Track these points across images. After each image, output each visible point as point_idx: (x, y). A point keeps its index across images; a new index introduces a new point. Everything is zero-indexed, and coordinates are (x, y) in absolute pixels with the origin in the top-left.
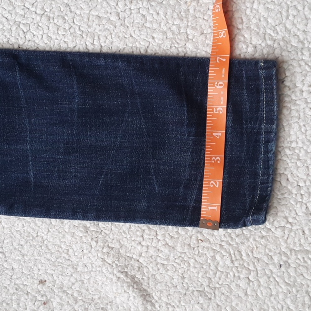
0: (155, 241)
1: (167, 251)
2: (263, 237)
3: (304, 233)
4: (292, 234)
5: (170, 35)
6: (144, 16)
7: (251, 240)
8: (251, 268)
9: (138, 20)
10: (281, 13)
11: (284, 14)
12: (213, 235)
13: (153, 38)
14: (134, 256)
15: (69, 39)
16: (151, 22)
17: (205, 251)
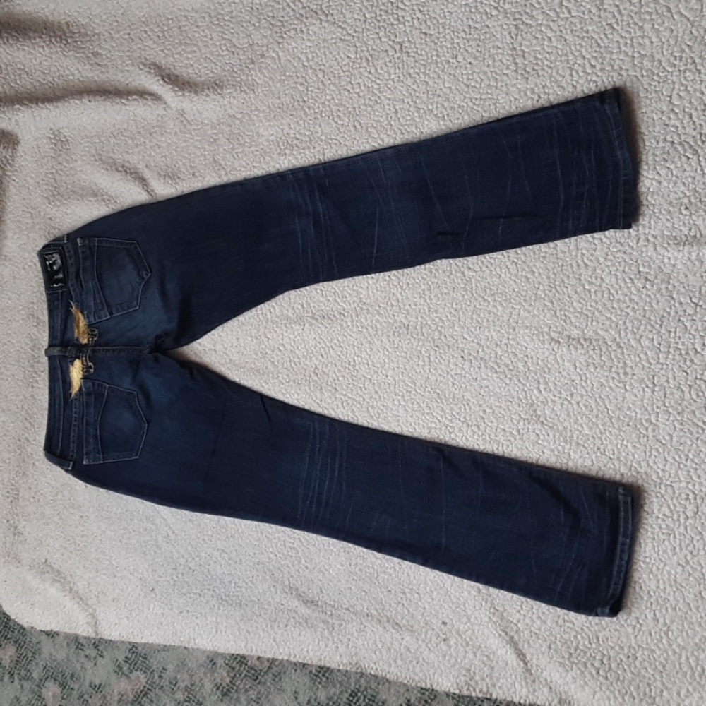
1: (539, 623)
2: (616, 630)
3: (651, 634)
4: (641, 633)
5: (556, 453)
6: (537, 435)
8: (605, 652)
9: (533, 437)
10: (645, 452)
11: (648, 453)
13: (543, 453)
14: (514, 621)
15: (481, 442)
16: (543, 440)
17: (569, 630)
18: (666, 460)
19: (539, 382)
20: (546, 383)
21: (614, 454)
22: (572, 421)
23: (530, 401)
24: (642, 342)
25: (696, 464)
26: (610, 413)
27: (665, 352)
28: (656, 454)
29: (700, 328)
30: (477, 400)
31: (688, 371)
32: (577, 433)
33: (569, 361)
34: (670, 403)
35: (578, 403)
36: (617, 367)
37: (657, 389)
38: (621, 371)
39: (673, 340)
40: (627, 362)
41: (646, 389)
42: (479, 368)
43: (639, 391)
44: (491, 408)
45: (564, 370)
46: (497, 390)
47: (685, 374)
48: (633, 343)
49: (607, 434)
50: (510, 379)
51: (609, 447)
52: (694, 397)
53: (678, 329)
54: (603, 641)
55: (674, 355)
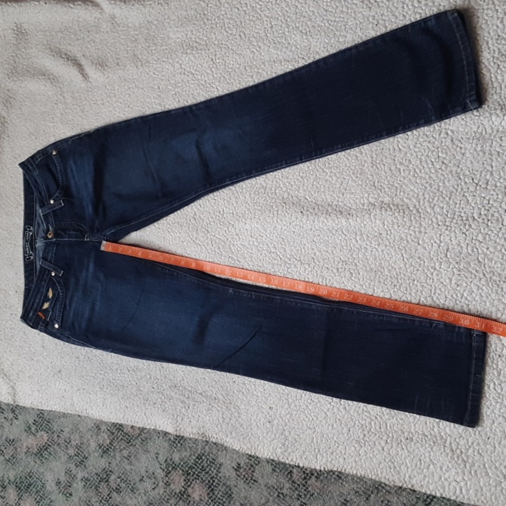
0: (339, 404)
1: (344, 413)
2: (402, 419)
3: (426, 423)
4: (419, 422)
5: (364, 287)
6: (351, 273)
7: (395, 419)
8: (390, 435)
9: (348, 274)
10: (431, 291)
11: (433, 291)
12: (373, 410)
13: (355, 287)
15: (310, 276)
16: (355, 278)
17: (366, 418)
18: (446, 297)
19: (356, 233)
20: (361, 235)
21: (407, 290)
22: (377, 264)
23: (349, 248)
24: (435, 208)
25: (469, 301)
26: (405, 260)
27: (451, 218)
28: (440, 292)
29: (478, 202)
30: (311, 245)
31: (467, 233)
32: (380, 273)
33: (380, 220)
34: (450, 256)
35: (382, 251)
36: (415, 227)
37: (442, 244)
38: (417, 230)
39: (457, 210)
40: (422, 223)
41: (434, 244)
42: (314, 221)
43: (428, 245)
44: (320, 252)
45: (375, 226)
46: (326, 238)
47: (464, 235)
48: (429, 210)
49: (402, 275)
50: (336, 231)
51: (404, 285)
52: (470, 252)
53: (462, 202)
54: (390, 427)
55: (457, 221)
